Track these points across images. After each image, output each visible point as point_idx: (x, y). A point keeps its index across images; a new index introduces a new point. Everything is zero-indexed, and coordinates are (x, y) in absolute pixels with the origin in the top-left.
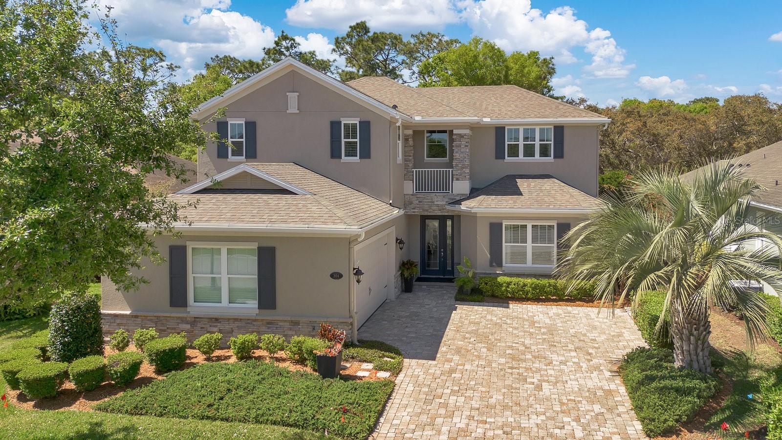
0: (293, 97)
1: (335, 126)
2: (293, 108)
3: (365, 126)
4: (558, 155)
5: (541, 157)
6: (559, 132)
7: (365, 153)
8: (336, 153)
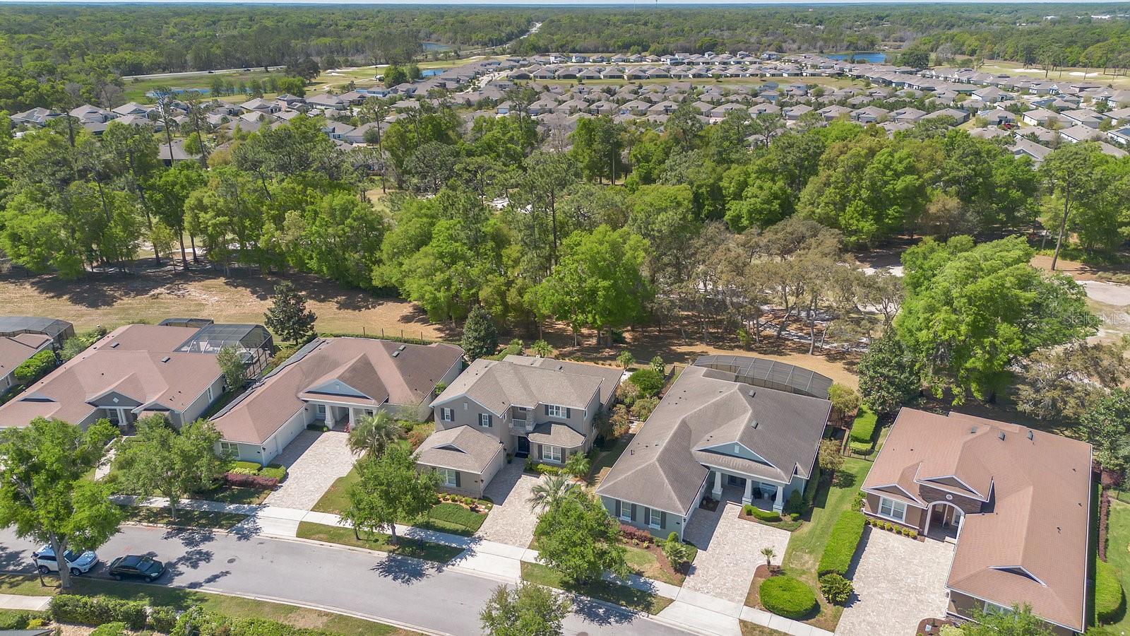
0: (466, 405)
1: (480, 416)
2: (466, 408)
3: (491, 417)
4: (568, 416)
5: (561, 416)
6: (568, 410)
7: (490, 425)
8: (481, 424)
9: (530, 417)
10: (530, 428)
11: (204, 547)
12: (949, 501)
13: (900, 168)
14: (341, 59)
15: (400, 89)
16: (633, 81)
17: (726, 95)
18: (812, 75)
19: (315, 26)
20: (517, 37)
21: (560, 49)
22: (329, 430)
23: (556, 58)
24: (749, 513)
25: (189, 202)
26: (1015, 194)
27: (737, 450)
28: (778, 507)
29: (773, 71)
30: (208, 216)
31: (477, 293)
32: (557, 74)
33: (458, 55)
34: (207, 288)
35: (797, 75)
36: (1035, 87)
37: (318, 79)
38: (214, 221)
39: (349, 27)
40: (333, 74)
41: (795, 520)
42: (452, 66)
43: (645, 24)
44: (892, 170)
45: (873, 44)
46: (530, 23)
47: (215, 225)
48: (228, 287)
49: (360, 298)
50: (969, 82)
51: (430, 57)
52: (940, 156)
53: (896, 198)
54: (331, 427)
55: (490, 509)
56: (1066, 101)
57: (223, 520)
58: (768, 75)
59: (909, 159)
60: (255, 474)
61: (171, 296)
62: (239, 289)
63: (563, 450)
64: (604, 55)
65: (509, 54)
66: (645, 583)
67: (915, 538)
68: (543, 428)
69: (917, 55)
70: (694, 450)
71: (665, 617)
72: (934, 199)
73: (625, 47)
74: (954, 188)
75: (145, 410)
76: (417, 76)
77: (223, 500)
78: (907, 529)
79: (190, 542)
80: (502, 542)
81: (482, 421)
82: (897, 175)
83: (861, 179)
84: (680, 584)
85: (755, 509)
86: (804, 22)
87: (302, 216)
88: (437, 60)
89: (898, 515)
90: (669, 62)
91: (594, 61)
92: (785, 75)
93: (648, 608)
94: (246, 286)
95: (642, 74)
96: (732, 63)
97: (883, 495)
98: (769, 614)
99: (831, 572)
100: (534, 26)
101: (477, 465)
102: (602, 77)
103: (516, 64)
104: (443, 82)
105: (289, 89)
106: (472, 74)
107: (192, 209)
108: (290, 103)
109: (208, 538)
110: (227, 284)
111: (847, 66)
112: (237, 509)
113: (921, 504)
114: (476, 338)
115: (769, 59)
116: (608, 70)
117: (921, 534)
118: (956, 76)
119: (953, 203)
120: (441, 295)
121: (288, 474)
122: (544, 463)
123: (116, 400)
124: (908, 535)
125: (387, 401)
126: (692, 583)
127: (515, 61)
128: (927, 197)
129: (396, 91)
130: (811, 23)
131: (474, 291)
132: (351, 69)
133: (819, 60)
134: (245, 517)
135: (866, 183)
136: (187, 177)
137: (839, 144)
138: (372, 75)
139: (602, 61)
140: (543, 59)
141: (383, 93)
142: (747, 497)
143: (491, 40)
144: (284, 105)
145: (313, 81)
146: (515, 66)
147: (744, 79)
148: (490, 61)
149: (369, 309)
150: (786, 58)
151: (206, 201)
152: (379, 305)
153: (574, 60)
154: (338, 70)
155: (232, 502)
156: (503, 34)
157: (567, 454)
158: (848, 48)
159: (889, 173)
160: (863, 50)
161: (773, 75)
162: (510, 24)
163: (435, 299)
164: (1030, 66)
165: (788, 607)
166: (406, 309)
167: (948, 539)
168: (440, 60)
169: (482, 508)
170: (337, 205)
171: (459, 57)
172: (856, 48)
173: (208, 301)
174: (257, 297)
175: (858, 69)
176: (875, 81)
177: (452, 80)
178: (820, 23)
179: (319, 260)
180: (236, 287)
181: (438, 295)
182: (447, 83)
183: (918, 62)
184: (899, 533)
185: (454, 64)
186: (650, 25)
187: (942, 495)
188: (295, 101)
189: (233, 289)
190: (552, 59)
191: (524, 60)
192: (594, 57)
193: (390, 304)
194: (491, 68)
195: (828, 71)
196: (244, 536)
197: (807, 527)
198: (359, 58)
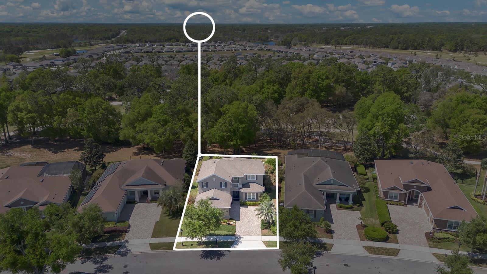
0: (214, 179)
1: (221, 183)
2: (214, 180)
3: (226, 183)
4: (257, 179)
5: (254, 179)
6: (257, 176)
7: (226, 187)
8: (221, 187)
9: (240, 181)
10: (240, 186)
11: (105, 263)
12: (415, 189)
13: (324, 77)
14: (31, 47)
15: (70, 59)
16: (178, 53)
17: (222, 58)
18: (251, 50)
19: (11, 32)
20: (116, 36)
21: (139, 41)
22: (138, 203)
23: (139, 44)
24: (341, 207)
25: (10, 108)
26: (364, 85)
27: (332, 182)
28: (351, 203)
29: (235, 49)
30: (23, 114)
31: (179, 137)
32: (143, 51)
33: (91, 44)
34: (24, 151)
35: (245, 50)
36: (335, 52)
37: (22, 56)
38: (27, 116)
39: (29, 32)
40: (29, 53)
41: (358, 206)
42: (89, 49)
43: (174, 31)
44: (321, 78)
45: (268, 38)
46: (120, 30)
47: (27, 118)
48: (35, 149)
49: (108, 147)
50: (310, 51)
51: (77, 45)
52: (336, 72)
53: (323, 89)
54: (138, 201)
55: (236, 223)
56: (349, 56)
57: (109, 250)
58: (234, 50)
59: (326, 74)
60: (115, 227)
61: (4, 156)
62: (41, 149)
63: (257, 194)
64: (161, 43)
65: (115, 43)
66: (318, 240)
67: (403, 206)
68: (246, 185)
69: (287, 42)
70: (314, 185)
71: (333, 251)
72: (337, 88)
73: (169, 40)
74: (343, 84)
75: (40, 205)
76: (75, 53)
77: (103, 241)
78: (400, 203)
79: (95, 262)
80: (249, 235)
81: (221, 185)
82: (323, 80)
83: (309, 82)
84: (332, 237)
85: (343, 205)
86: (238, 30)
87: (77, 110)
88: (80, 46)
89: (396, 198)
90: (190, 45)
91: (157, 46)
92: (240, 50)
93: (326, 249)
94: (45, 148)
95: (181, 50)
96: (217, 46)
97: (390, 191)
98: (372, 242)
99: (385, 222)
100: (121, 32)
101: (227, 204)
102: (164, 52)
103: (121, 47)
104: (91, 55)
105: (12, 60)
106: (103, 52)
107: (12, 111)
108: (14, 66)
109: (106, 258)
110: (33, 147)
111: (263, 47)
112: (113, 244)
113: (405, 192)
114: (190, 155)
115: (231, 44)
116: (165, 49)
117: (405, 204)
118: (305, 49)
119: (344, 89)
120: (162, 139)
121: (130, 224)
122: (249, 201)
123: (22, 203)
124: (401, 205)
125: (166, 185)
126: (336, 237)
127: (121, 46)
128: (334, 88)
129: (69, 60)
130: (241, 30)
131: (177, 136)
132: (37, 51)
133: (251, 44)
134: (119, 247)
135: (311, 84)
136: (6, 96)
137: (298, 70)
138: (51, 53)
139: (160, 46)
140: (133, 45)
141: (63, 60)
142: (338, 201)
143: (104, 38)
144: (11, 67)
145: (20, 56)
146: (121, 48)
147: (224, 52)
148: (109, 46)
149: (114, 152)
150: (238, 44)
151: (21, 106)
152: (119, 149)
153: (147, 45)
154: (31, 52)
155: (109, 241)
156: (110, 35)
157: (259, 195)
158: (259, 40)
159: (320, 79)
160: (265, 40)
161: (236, 50)
162: (111, 31)
163: (160, 141)
164: (327, 45)
165: (379, 237)
166: (134, 150)
167: (414, 204)
168: (82, 46)
169: (231, 223)
170: (94, 103)
171: (91, 45)
172: (262, 40)
173: (26, 156)
174: (52, 152)
175: (268, 48)
176: (277, 51)
177: (94, 54)
178: (244, 30)
179: (88, 131)
180: (39, 149)
181: (161, 139)
182: (93, 55)
183: (288, 44)
184: (397, 205)
185: (90, 48)
186: (176, 31)
187: (412, 187)
188: (17, 65)
189: (37, 150)
190: (138, 45)
191: (125, 45)
192: (157, 44)
193: (124, 148)
194: (111, 49)
195: (257, 48)
196: (124, 255)
197: (364, 209)
198: (40, 46)
